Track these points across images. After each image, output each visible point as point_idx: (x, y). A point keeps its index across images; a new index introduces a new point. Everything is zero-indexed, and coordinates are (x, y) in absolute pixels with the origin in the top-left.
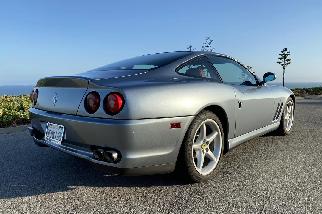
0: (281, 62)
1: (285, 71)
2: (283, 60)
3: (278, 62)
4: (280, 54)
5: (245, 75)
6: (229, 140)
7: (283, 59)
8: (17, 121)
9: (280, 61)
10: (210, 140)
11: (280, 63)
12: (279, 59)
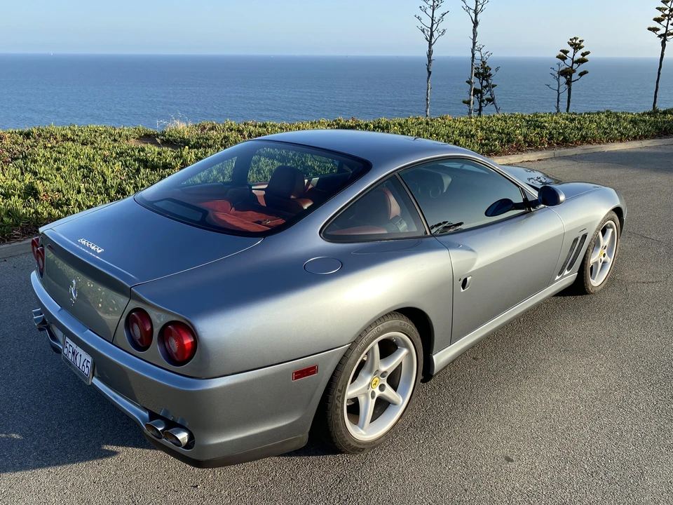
0: (658, 30)
1: (665, 52)
2: (665, 23)
3: (650, 29)
4: (659, 9)
5: (566, 58)
6: (434, 357)
7: (663, 20)
8: (22, 229)
9: (656, 25)
10: (389, 369)
11: (654, 30)
12: (655, 19)
